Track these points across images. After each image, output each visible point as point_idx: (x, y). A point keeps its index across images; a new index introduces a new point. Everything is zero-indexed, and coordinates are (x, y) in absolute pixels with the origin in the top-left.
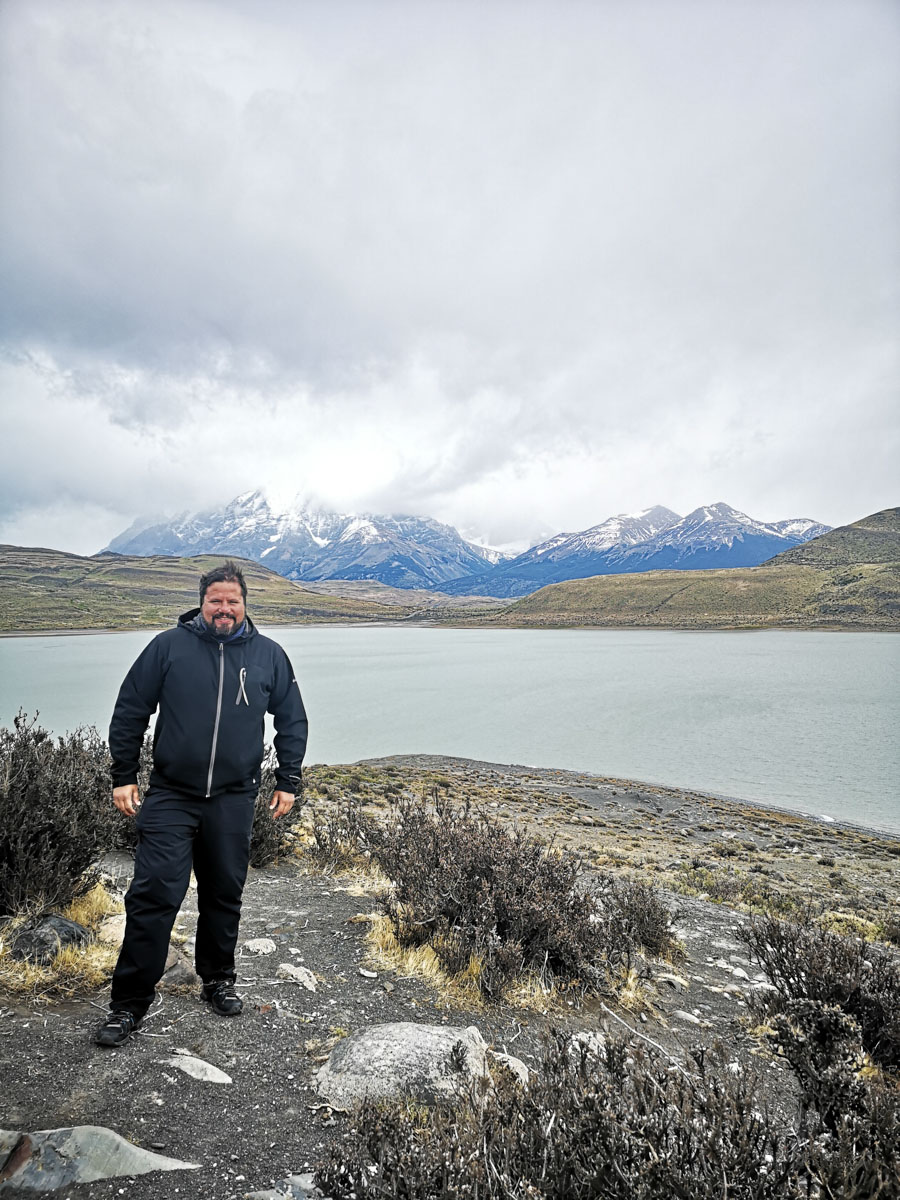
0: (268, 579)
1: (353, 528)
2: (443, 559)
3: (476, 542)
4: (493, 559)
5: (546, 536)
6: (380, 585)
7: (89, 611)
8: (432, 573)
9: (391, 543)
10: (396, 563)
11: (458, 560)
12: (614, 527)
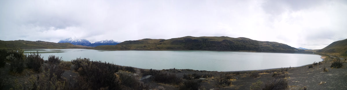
1: (79, 40)
3: (90, 42)
4: (92, 43)
5: (97, 42)
8: (86, 44)
9: (82, 42)
12: (103, 41)
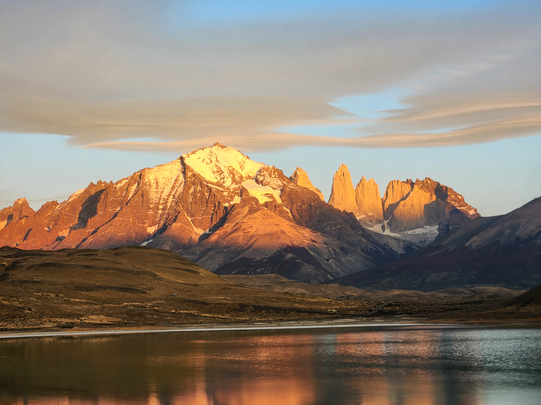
0: (197, 273)
2: (342, 249)
6: (285, 280)
7: (30, 310)
8: (330, 266)
9: (283, 232)
10: (290, 255)
11: (359, 251)
